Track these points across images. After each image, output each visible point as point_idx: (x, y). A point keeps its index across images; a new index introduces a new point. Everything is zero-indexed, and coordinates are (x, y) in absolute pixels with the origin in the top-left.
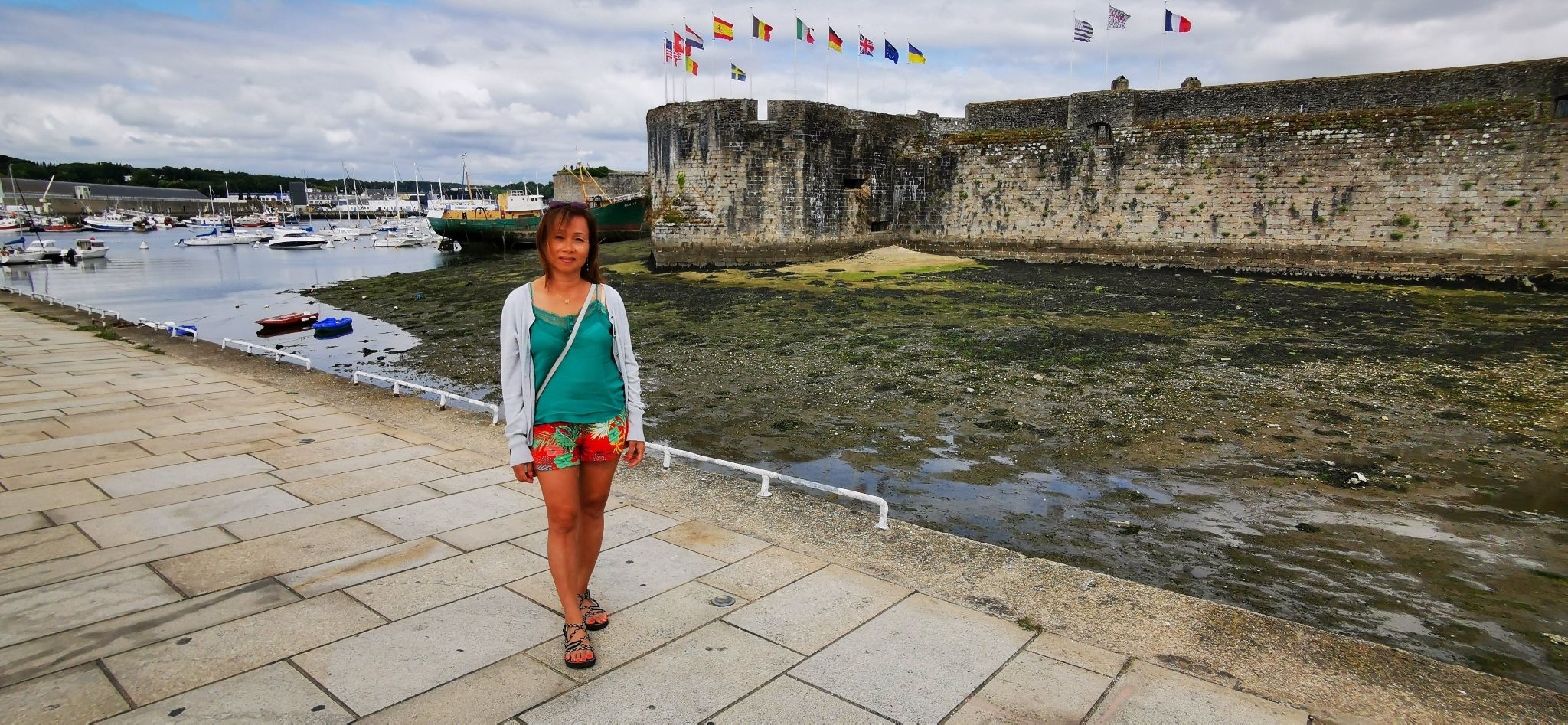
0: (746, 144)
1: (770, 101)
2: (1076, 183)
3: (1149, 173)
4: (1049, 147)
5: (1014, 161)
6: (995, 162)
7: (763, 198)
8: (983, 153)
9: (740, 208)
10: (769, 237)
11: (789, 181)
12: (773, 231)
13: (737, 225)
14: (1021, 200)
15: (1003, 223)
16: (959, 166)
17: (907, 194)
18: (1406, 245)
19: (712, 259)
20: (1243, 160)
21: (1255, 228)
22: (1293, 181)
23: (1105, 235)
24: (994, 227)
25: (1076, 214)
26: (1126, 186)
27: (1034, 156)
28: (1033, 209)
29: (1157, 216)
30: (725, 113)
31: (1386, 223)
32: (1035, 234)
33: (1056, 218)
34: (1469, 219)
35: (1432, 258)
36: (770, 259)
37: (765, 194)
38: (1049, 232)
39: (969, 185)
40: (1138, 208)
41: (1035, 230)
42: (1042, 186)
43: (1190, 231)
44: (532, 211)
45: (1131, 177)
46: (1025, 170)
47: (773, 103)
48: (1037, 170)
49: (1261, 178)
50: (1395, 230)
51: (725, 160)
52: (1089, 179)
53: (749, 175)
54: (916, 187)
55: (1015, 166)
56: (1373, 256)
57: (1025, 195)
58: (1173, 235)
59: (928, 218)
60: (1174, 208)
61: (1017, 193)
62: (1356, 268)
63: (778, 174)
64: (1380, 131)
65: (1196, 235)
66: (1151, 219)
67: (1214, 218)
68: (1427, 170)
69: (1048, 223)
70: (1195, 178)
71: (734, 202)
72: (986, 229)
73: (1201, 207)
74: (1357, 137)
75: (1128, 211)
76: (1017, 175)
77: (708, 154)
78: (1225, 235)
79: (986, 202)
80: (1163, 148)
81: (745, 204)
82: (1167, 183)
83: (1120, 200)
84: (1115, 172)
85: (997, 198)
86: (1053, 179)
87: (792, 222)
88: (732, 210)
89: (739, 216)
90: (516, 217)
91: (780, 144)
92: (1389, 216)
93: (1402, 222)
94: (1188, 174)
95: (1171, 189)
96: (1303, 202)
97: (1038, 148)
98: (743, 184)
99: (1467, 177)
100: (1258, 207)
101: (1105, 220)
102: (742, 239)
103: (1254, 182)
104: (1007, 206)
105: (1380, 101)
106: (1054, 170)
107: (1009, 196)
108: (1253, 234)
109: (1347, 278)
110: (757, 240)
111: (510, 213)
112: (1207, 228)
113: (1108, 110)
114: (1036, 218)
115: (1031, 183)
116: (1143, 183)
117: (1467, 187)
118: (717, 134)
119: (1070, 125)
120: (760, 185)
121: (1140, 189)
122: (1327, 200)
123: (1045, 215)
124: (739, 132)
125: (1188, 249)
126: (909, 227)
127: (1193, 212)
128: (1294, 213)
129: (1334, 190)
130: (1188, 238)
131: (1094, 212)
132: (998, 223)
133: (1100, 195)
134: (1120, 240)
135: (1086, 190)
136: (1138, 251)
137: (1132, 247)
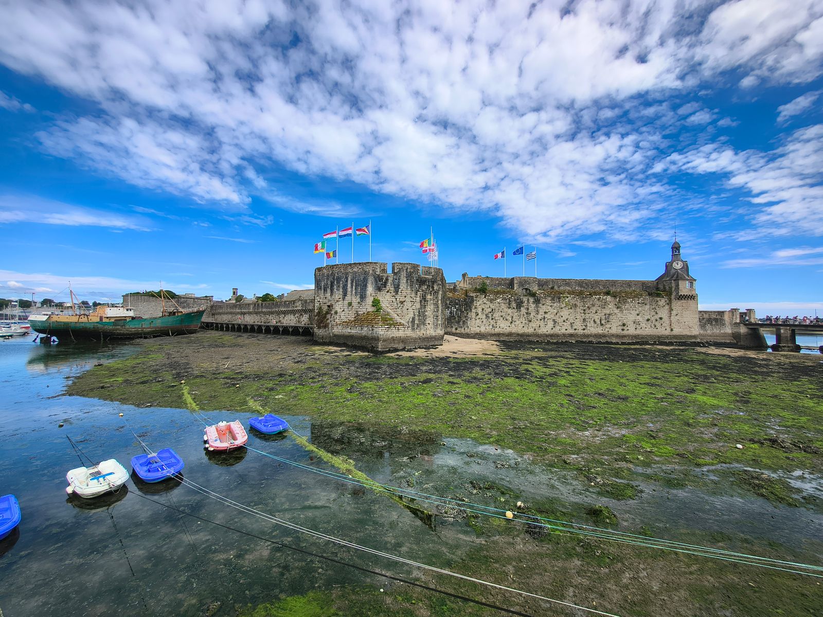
0: (420, 286)
2: (523, 310)
3: (549, 307)
4: (512, 296)
5: (498, 301)
7: (426, 313)
8: (485, 297)
9: (417, 318)
12: (430, 330)
13: (416, 326)
16: (475, 302)
17: (451, 313)
18: (625, 332)
20: (578, 304)
23: (535, 330)
26: (541, 312)
27: (506, 299)
28: (507, 320)
29: (552, 323)
31: (620, 325)
32: (508, 330)
34: (639, 324)
35: (632, 337)
37: (427, 311)
38: (514, 329)
40: (546, 320)
41: (508, 328)
42: (510, 311)
45: (543, 309)
46: (503, 304)
50: (622, 327)
52: (528, 309)
53: (421, 301)
54: (455, 310)
56: (617, 336)
57: (503, 314)
59: (461, 323)
62: (614, 340)
63: (432, 302)
64: (615, 297)
66: (550, 324)
67: (571, 323)
69: (513, 325)
71: (414, 315)
72: (487, 328)
73: (567, 320)
75: (542, 321)
76: (500, 307)
77: (400, 290)
80: (553, 299)
81: (419, 316)
82: (555, 311)
83: (540, 317)
84: (537, 307)
85: (492, 315)
86: (514, 308)
88: (413, 319)
89: (416, 322)
91: (433, 287)
92: (620, 323)
94: (562, 308)
95: (557, 313)
97: (507, 296)
98: (418, 306)
99: (637, 312)
100: (584, 320)
102: (419, 333)
103: (582, 311)
106: (514, 305)
107: (497, 315)
108: (584, 329)
109: (612, 343)
110: (423, 334)
111: (107, 318)
113: (529, 284)
114: (508, 323)
118: (407, 280)
120: (425, 307)
121: (545, 313)
122: (603, 317)
126: (452, 327)
127: (564, 321)
128: (595, 322)
129: (605, 315)
131: (530, 321)
134: (540, 332)
135: (527, 313)
136: (547, 336)
137: (545, 334)
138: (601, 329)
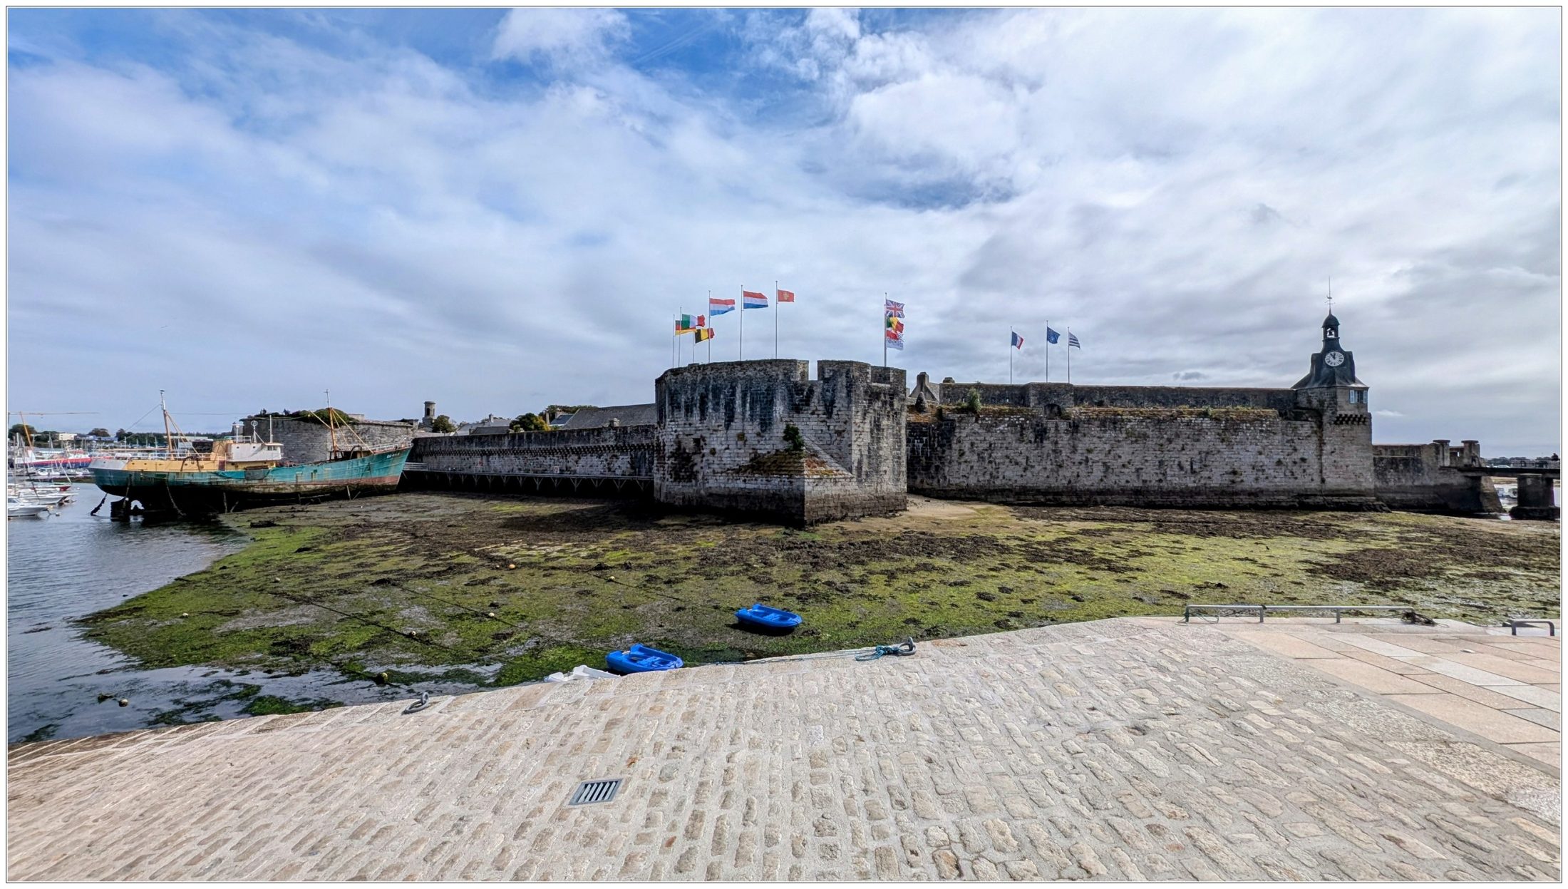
0: (870, 403)
2: (1048, 445)
3: (1095, 440)
5: (1001, 428)
6: (988, 428)
9: (865, 461)
12: (889, 482)
13: (864, 477)
14: (1007, 457)
15: (995, 473)
16: (957, 430)
18: (1237, 486)
20: (1150, 433)
21: (1161, 477)
22: (1179, 447)
23: (1070, 481)
24: (988, 477)
25: (1049, 467)
26: (1081, 447)
27: (1016, 425)
28: (1017, 463)
29: (1102, 468)
31: (1227, 473)
32: (1020, 482)
33: (1035, 470)
34: (1264, 470)
35: (1250, 494)
38: (1030, 481)
40: (1090, 463)
41: (1019, 479)
42: (1023, 447)
43: (1123, 478)
45: (1084, 443)
47: (822, 365)
48: (1018, 435)
49: (1162, 445)
50: (1231, 477)
52: (1056, 443)
53: (872, 432)
54: (921, 445)
58: (1113, 481)
59: (932, 471)
60: (1112, 462)
61: (1004, 451)
65: (1127, 481)
66: (1098, 472)
67: (1138, 470)
68: (1240, 443)
72: (981, 479)
73: (1129, 463)
74: (1206, 423)
78: (1145, 480)
79: (980, 458)
81: (869, 457)
82: (1107, 447)
83: (1078, 458)
84: (1074, 439)
87: (899, 472)
88: (860, 462)
92: (1228, 469)
96: (1185, 460)
99: (1259, 448)
100: (1161, 463)
101: (1069, 471)
106: (1030, 435)
107: (998, 455)
108: (1160, 481)
112: (1134, 477)
113: (1058, 395)
115: (1015, 444)
116: (1092, 446)
117: (1260, 453)
119: (1032, 404)
121: (1089, 451)
122: (1197, 458)
123: (1026, 468)
125: (1124, 491)
127: (1124, 466)
128: (1181, 467)
129: (1200, 452)
130: (1122, 484)
131: (1060, 466)
132: (991, 474)
133: (1064, 454)
135: (1054, 451)
137: (1088, 490)
138: (1193, 479)
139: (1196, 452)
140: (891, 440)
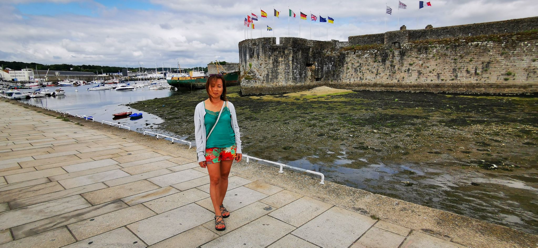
0: (272, 53)
1: (280, 38)
2: (388, 63)
3: (414, 59)
4: (378, 51)
5: (366, 56)
6: (359, 56)
7: (278, 71)
8: (355, 53)
9: (270, 74)
10: (280, 84)
11: (287, 65)
12: (282, 82)
13: (270, 80)
14: (368, 69)
15: (362, 77)
16: (346, 58)
17: (328, 68)
18: (510, 82)
19: (261, 92)
20: (449, 54)
21: (453, 77)
22: (467, 60)
23: (399, 81)
24: (359, 79)
25: (388, 74)
26: (406, 64)
27: (372, 54)
28: (372, 72)
29: (417, 74)
30: (265, 42)
31: (502, 75)
32: (373, 81)
33: (381, 75)
34: (535, 72)
35: (520, 87)
36: (281, 91)
37: (279, 69)
38: (378, 80)
39: (350, 64)
40: (410, 71)
41: (373, 80)
42: (376, 64)
43: (429, 79)
44: (200, 77)
45: (407, 61)
46: (370, 59)
47: (281, 38)
48: (374, 59)
49: (455, 60)
50: (506, 77)
51: (265, 58)
52: (392, 62)
53: (273, 63)
54: (331, 66)
55: (366, 58)
56: (498, 86)
57: (370, 68)
58: (423, 81)
59: (335, 76)
60: (423, 71)
61: (367, 67)
62: (492, 91)
63: (283, 62)
64: (500, 42)
65: (432, 80)
66: (415, 75)
67: (438, 74)
68: (518, 55)
69: (378, 77)
70: (431, 60)
71: (268, 72)
72: (356, 80)
73: (433, 70)
74: (491, 44)
75: (407, 72)
76: (367, 61)
77: (260, 56)
78: (442, 80)
79: (356, 70)
80: (419, 50)
81: (272, 73)
82: (421, 62)
83: (404, 68)
84: (402, 59)
85: (360, 69)
86: (379, 62)
87: (288, 78)
88: (268, 75)
89: (270, 77)
90: (195, 79)
91: (284, 52)
92: (504, 72)
93: (509, 74)
94: (428, 59)
95: (422, 64)
96: (471, 68)
97: (374, 51)
98: (271, 66)
100: (454, 70)
101: (399, 76)
102: (271, 85)
103: (453, 61)
104: (363, 71)
105: (499, 31)
106: (380, 59)
107: (364, 68)
108: (453, 80)
109: (488, 95)
110: (276, 85)
111: (193, 77)
112: (436, 78)
113: (399, 37)
114: (374, 76)
115: (372, 63)
116: (412, 63)
117: (534, 61)
118: (262, 49)
119: (385, 43)
120: (277, 66)
121: (411, 65)
122: (480, 67)
123: (377, 75)
124: (270, 49)
125: (429, 85)
126: (329, 80)
127: (430, 72)
128: (468, 72)
129: (483, 63)
130: (429, 82)
131: (394, 73)
132: (360, 78)
133: (396, 67)
134: (404, 83)
135: (391, 65)
136: (410, 86)
137: (408, 85)
138: (476, 78)
139: (480, 62)
140: (284, 66)
